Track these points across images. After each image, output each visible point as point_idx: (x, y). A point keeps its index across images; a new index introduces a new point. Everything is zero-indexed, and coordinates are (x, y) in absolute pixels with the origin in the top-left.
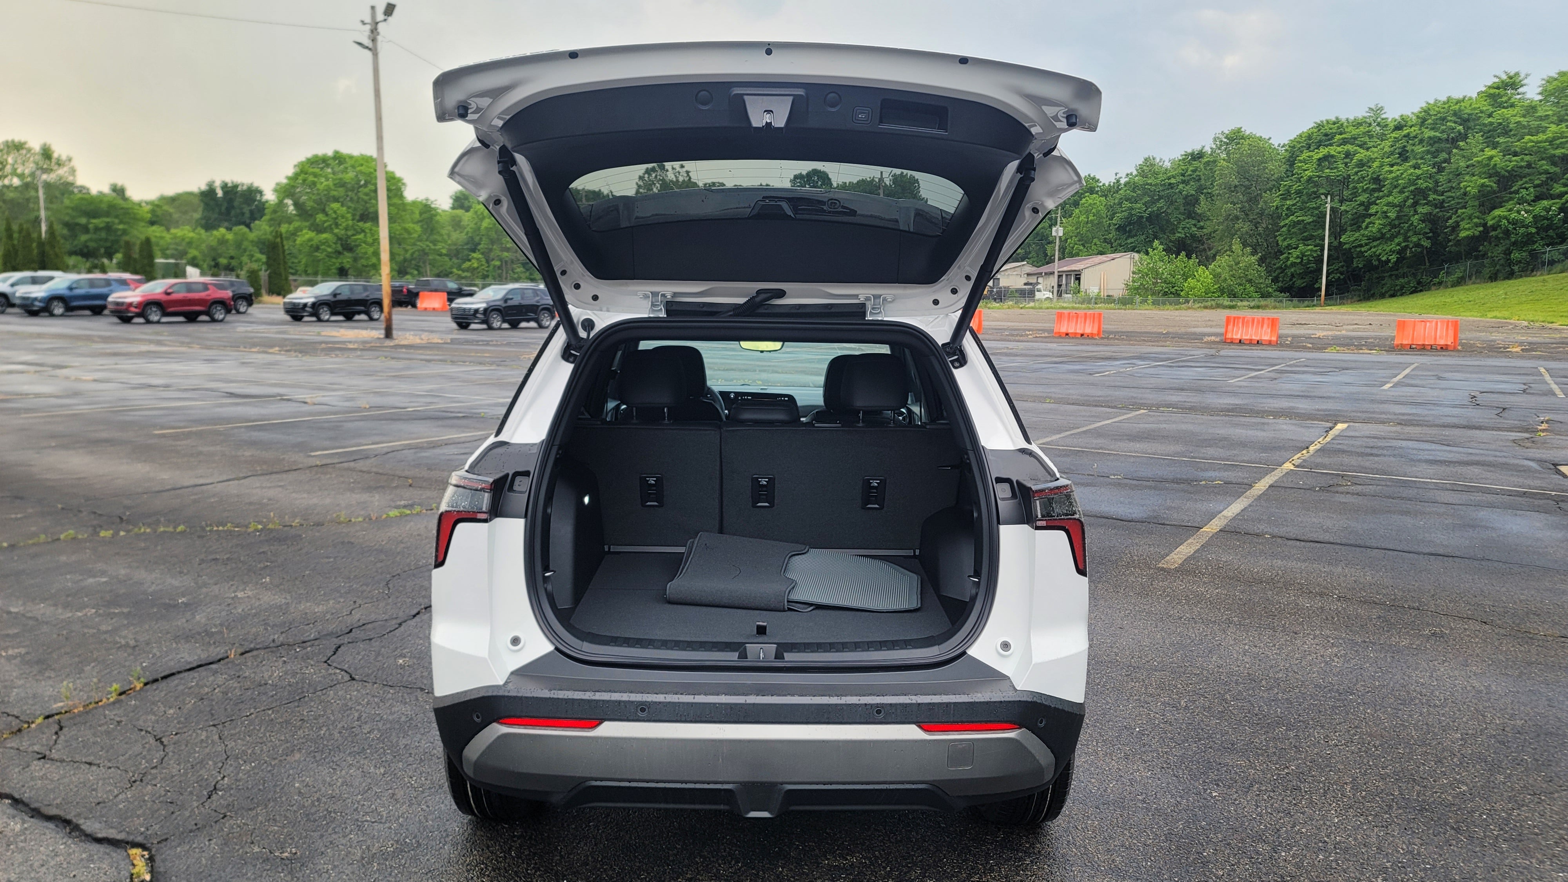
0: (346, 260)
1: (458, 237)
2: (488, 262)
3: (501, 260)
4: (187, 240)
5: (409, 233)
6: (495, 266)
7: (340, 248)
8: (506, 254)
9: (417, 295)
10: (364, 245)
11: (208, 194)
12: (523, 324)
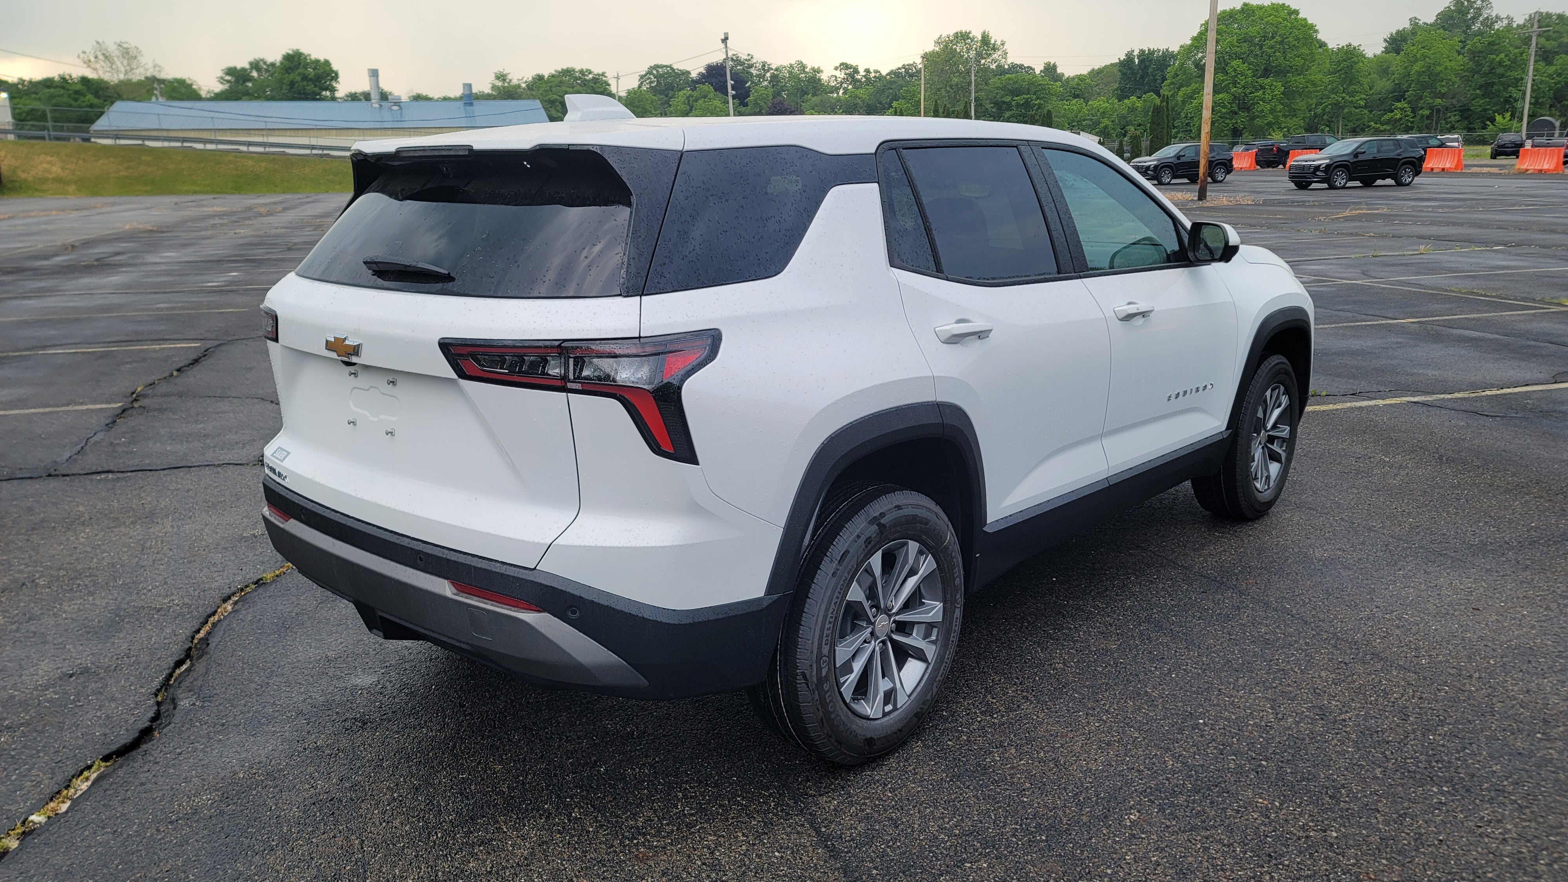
0: (1242, 119)
1: (1383, 85)
2: (1414, 111)
3: (1431, 108)
4: (1101, 110)
5: (1314, 85)
6: (1422, 116)
7: (1235, 108)
8: (1439, 101)
9: (1287, 153)
10: (1261, 103)
11: (1126, 64)
12: (1379, 182)
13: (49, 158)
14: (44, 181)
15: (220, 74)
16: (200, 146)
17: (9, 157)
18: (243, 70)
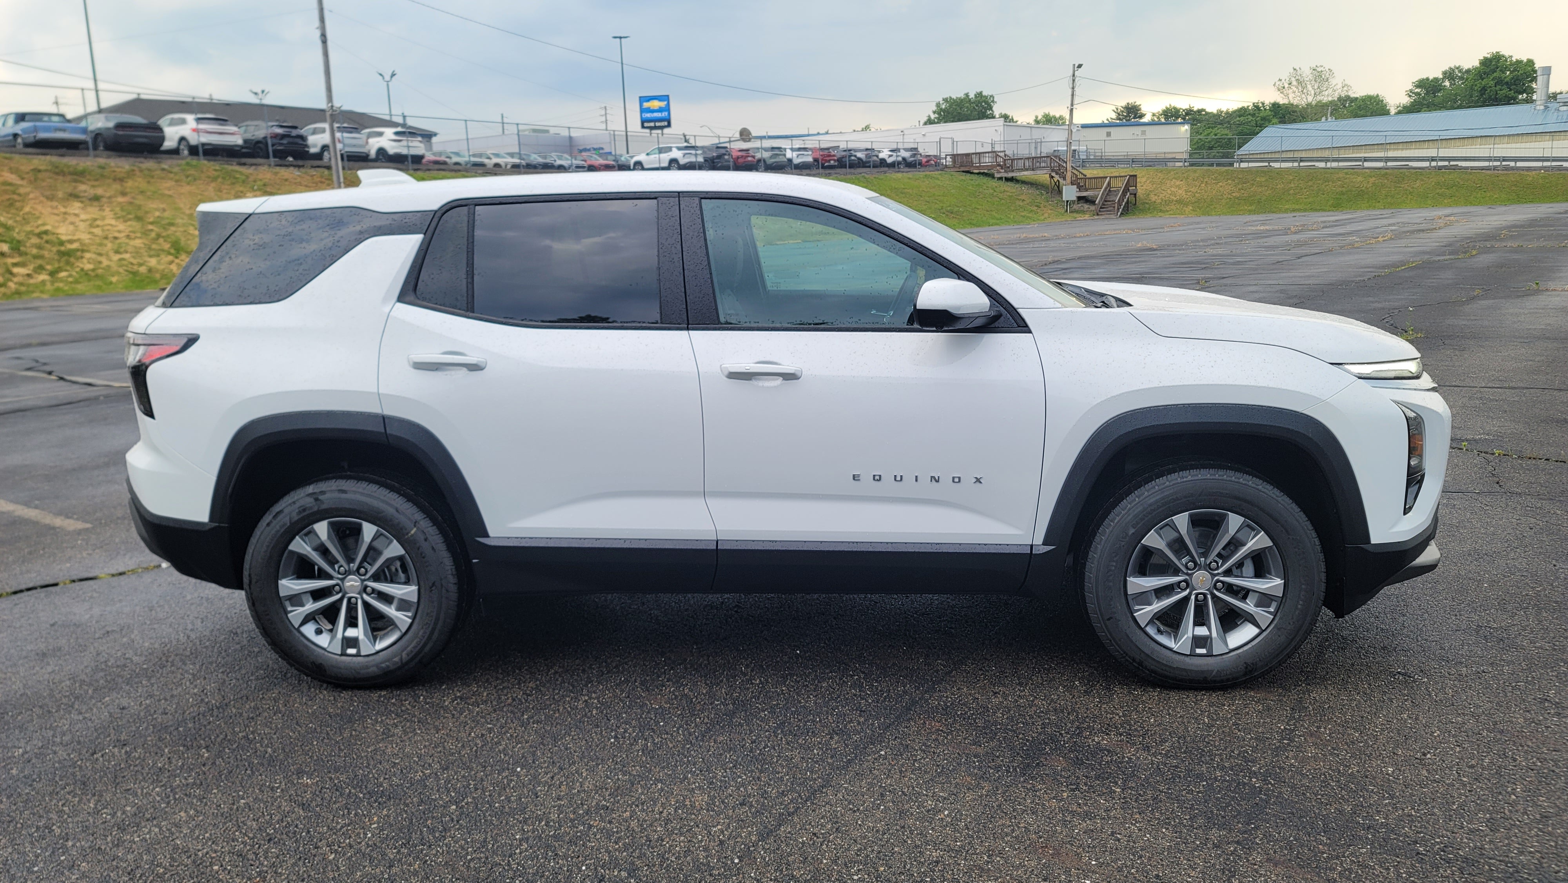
13: (1178, 183)
14: (1168, 202)
15: (1410, 87)
16: (1322, 165)
17: (1148, 182)
18: (1436, 80)
